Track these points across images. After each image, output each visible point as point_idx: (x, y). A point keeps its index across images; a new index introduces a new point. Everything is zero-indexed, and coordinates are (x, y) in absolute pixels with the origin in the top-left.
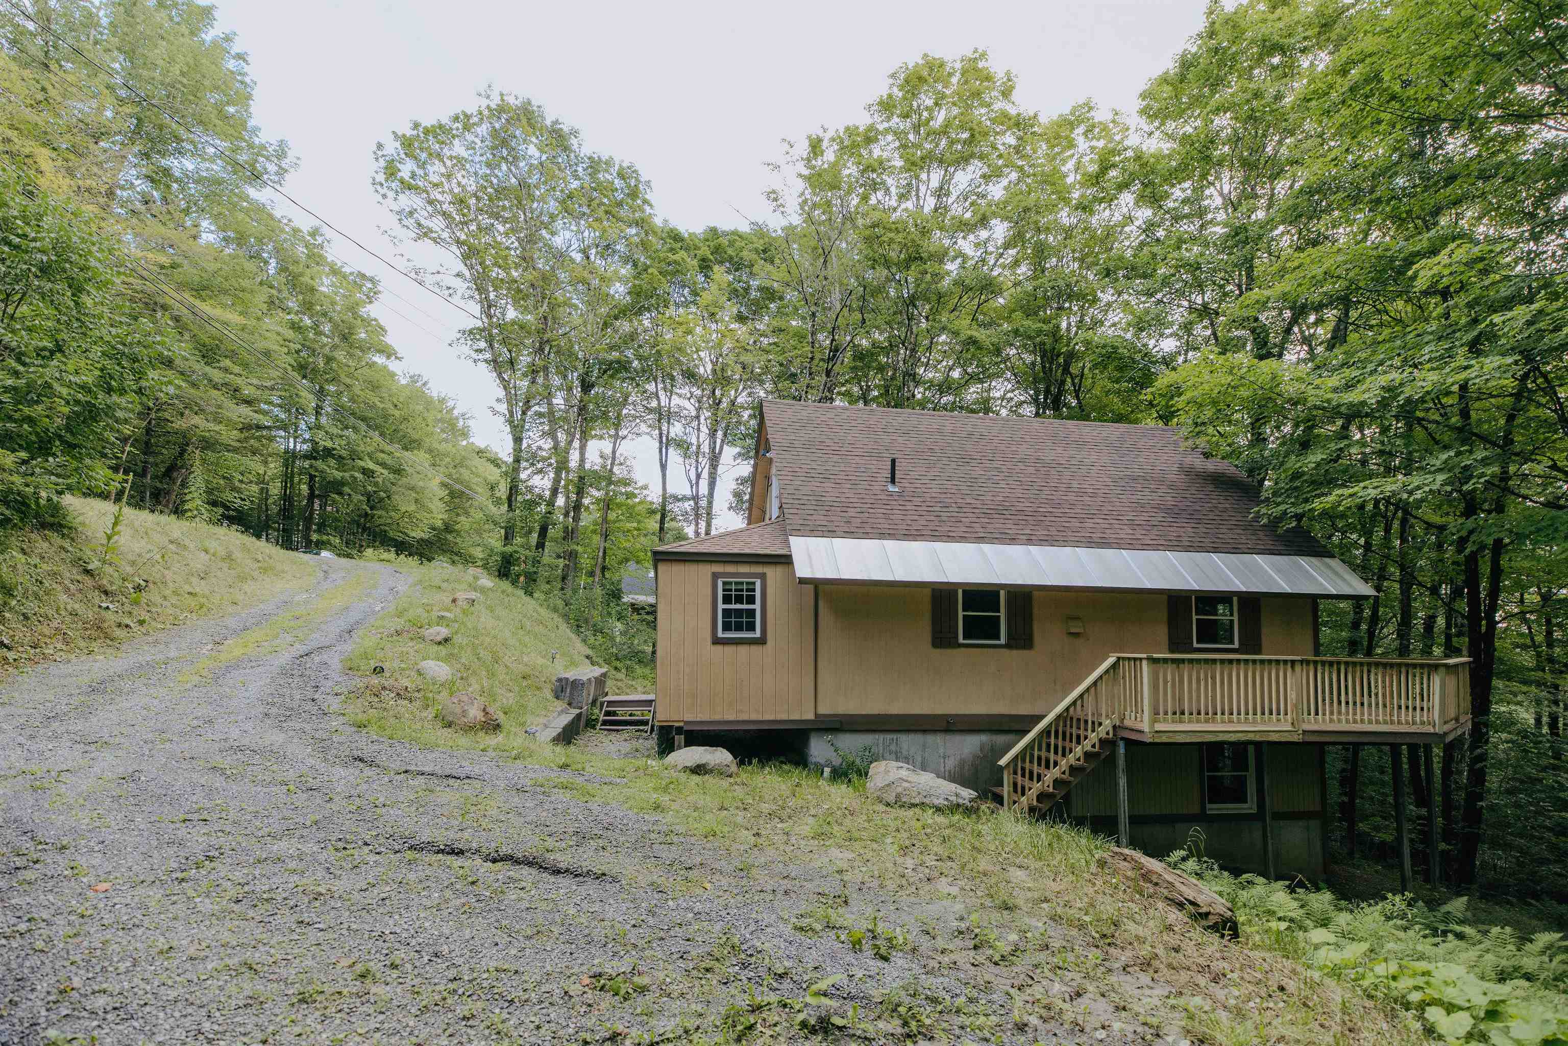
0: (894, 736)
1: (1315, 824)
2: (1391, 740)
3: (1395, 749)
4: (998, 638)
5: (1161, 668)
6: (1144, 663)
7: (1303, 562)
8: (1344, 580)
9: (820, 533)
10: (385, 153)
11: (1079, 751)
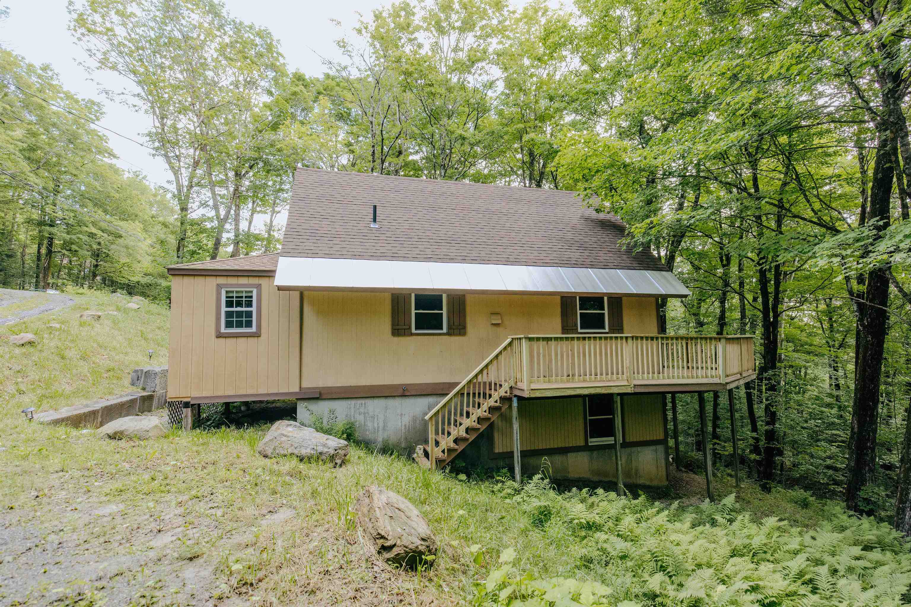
0: (363, 401)
1: (661, 448)
2: (697, 389)
3: (700, 394)
4: (441, 328)
5: (535, 344)
6: (524, 340)
7: (648, 274)
8: (671, 284)
9: (306, 255)
10: (75, 8)
11: (485, 407)
